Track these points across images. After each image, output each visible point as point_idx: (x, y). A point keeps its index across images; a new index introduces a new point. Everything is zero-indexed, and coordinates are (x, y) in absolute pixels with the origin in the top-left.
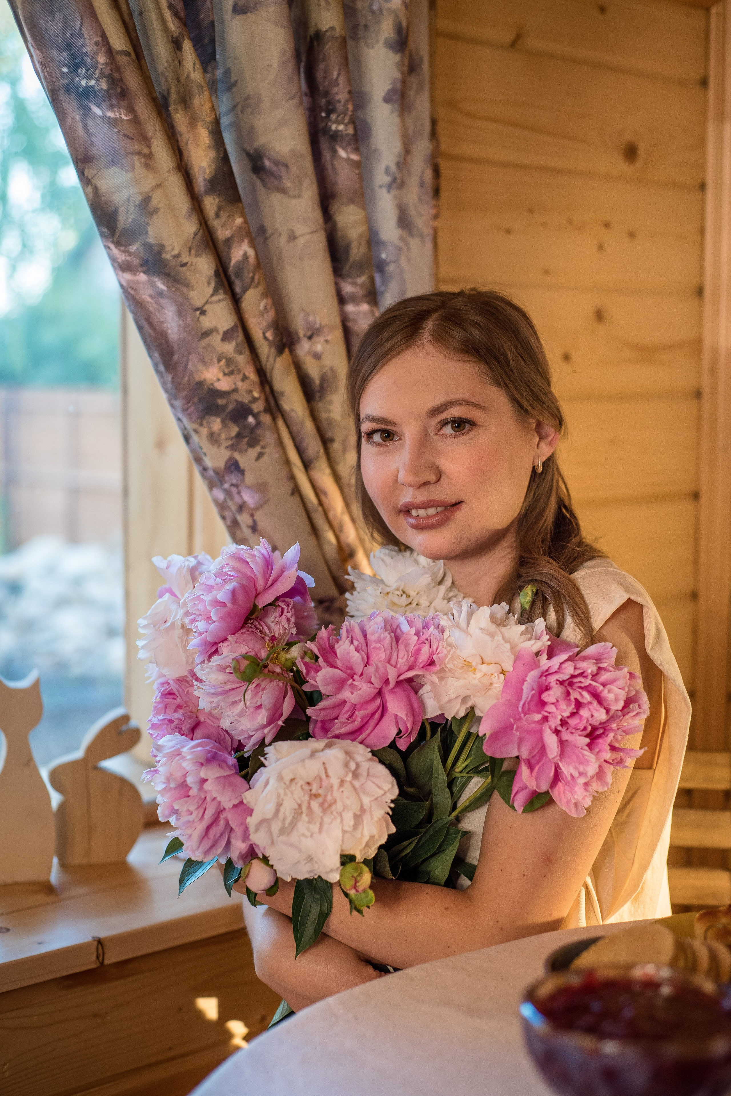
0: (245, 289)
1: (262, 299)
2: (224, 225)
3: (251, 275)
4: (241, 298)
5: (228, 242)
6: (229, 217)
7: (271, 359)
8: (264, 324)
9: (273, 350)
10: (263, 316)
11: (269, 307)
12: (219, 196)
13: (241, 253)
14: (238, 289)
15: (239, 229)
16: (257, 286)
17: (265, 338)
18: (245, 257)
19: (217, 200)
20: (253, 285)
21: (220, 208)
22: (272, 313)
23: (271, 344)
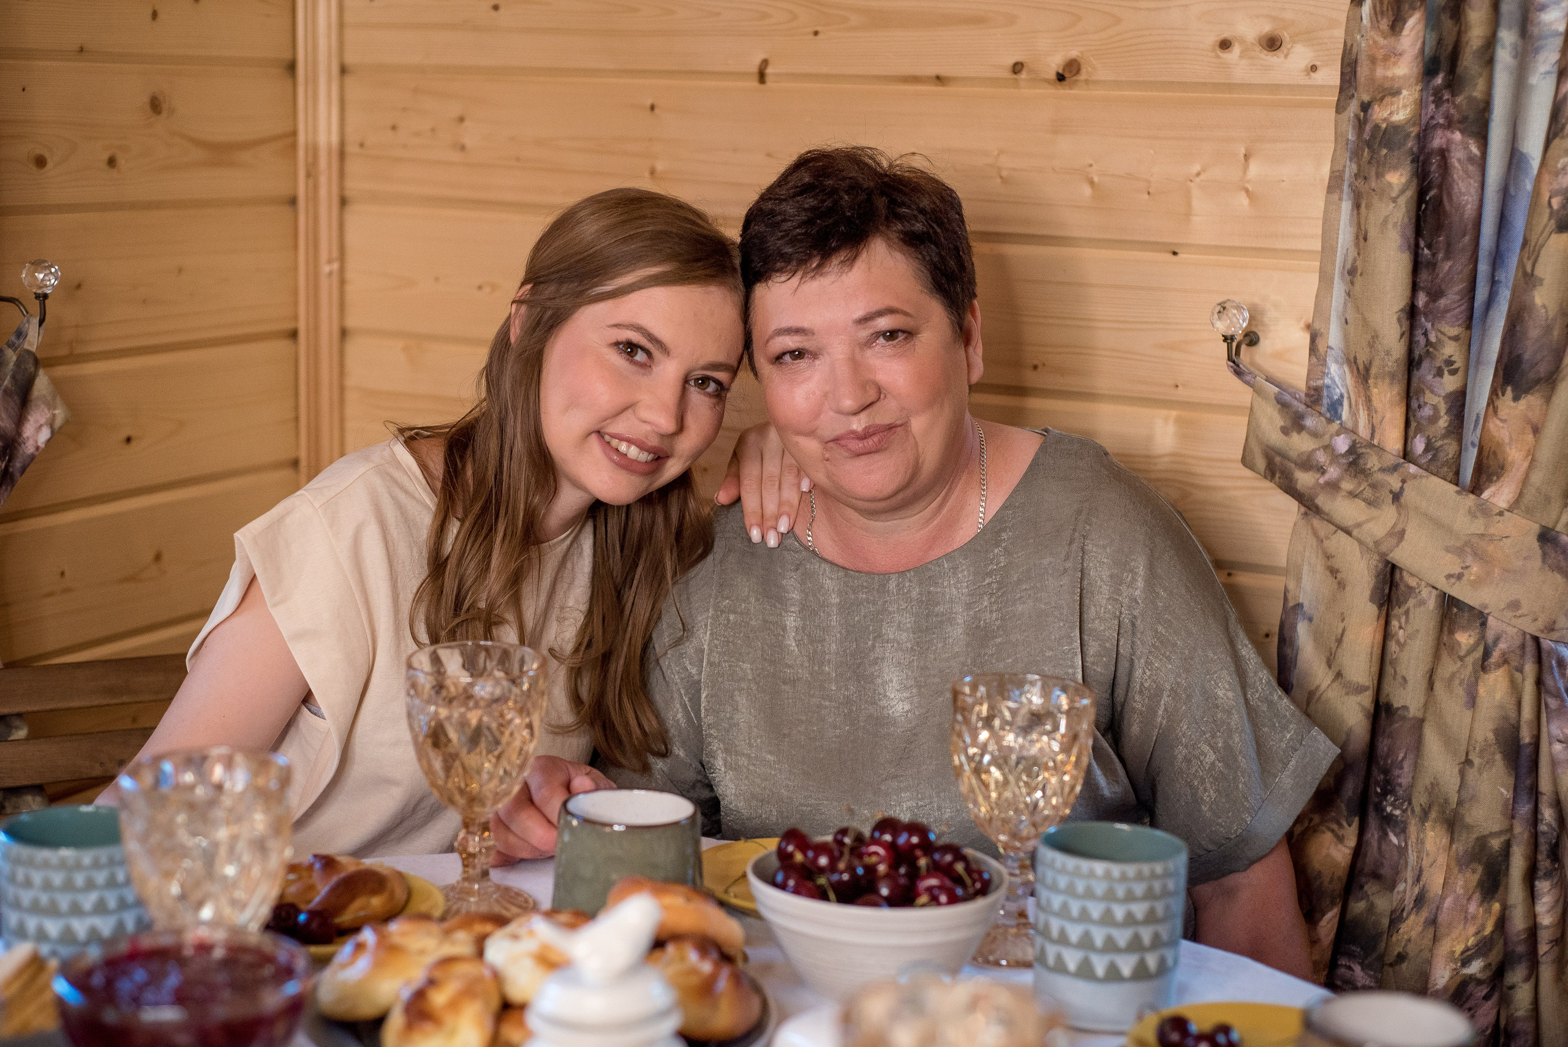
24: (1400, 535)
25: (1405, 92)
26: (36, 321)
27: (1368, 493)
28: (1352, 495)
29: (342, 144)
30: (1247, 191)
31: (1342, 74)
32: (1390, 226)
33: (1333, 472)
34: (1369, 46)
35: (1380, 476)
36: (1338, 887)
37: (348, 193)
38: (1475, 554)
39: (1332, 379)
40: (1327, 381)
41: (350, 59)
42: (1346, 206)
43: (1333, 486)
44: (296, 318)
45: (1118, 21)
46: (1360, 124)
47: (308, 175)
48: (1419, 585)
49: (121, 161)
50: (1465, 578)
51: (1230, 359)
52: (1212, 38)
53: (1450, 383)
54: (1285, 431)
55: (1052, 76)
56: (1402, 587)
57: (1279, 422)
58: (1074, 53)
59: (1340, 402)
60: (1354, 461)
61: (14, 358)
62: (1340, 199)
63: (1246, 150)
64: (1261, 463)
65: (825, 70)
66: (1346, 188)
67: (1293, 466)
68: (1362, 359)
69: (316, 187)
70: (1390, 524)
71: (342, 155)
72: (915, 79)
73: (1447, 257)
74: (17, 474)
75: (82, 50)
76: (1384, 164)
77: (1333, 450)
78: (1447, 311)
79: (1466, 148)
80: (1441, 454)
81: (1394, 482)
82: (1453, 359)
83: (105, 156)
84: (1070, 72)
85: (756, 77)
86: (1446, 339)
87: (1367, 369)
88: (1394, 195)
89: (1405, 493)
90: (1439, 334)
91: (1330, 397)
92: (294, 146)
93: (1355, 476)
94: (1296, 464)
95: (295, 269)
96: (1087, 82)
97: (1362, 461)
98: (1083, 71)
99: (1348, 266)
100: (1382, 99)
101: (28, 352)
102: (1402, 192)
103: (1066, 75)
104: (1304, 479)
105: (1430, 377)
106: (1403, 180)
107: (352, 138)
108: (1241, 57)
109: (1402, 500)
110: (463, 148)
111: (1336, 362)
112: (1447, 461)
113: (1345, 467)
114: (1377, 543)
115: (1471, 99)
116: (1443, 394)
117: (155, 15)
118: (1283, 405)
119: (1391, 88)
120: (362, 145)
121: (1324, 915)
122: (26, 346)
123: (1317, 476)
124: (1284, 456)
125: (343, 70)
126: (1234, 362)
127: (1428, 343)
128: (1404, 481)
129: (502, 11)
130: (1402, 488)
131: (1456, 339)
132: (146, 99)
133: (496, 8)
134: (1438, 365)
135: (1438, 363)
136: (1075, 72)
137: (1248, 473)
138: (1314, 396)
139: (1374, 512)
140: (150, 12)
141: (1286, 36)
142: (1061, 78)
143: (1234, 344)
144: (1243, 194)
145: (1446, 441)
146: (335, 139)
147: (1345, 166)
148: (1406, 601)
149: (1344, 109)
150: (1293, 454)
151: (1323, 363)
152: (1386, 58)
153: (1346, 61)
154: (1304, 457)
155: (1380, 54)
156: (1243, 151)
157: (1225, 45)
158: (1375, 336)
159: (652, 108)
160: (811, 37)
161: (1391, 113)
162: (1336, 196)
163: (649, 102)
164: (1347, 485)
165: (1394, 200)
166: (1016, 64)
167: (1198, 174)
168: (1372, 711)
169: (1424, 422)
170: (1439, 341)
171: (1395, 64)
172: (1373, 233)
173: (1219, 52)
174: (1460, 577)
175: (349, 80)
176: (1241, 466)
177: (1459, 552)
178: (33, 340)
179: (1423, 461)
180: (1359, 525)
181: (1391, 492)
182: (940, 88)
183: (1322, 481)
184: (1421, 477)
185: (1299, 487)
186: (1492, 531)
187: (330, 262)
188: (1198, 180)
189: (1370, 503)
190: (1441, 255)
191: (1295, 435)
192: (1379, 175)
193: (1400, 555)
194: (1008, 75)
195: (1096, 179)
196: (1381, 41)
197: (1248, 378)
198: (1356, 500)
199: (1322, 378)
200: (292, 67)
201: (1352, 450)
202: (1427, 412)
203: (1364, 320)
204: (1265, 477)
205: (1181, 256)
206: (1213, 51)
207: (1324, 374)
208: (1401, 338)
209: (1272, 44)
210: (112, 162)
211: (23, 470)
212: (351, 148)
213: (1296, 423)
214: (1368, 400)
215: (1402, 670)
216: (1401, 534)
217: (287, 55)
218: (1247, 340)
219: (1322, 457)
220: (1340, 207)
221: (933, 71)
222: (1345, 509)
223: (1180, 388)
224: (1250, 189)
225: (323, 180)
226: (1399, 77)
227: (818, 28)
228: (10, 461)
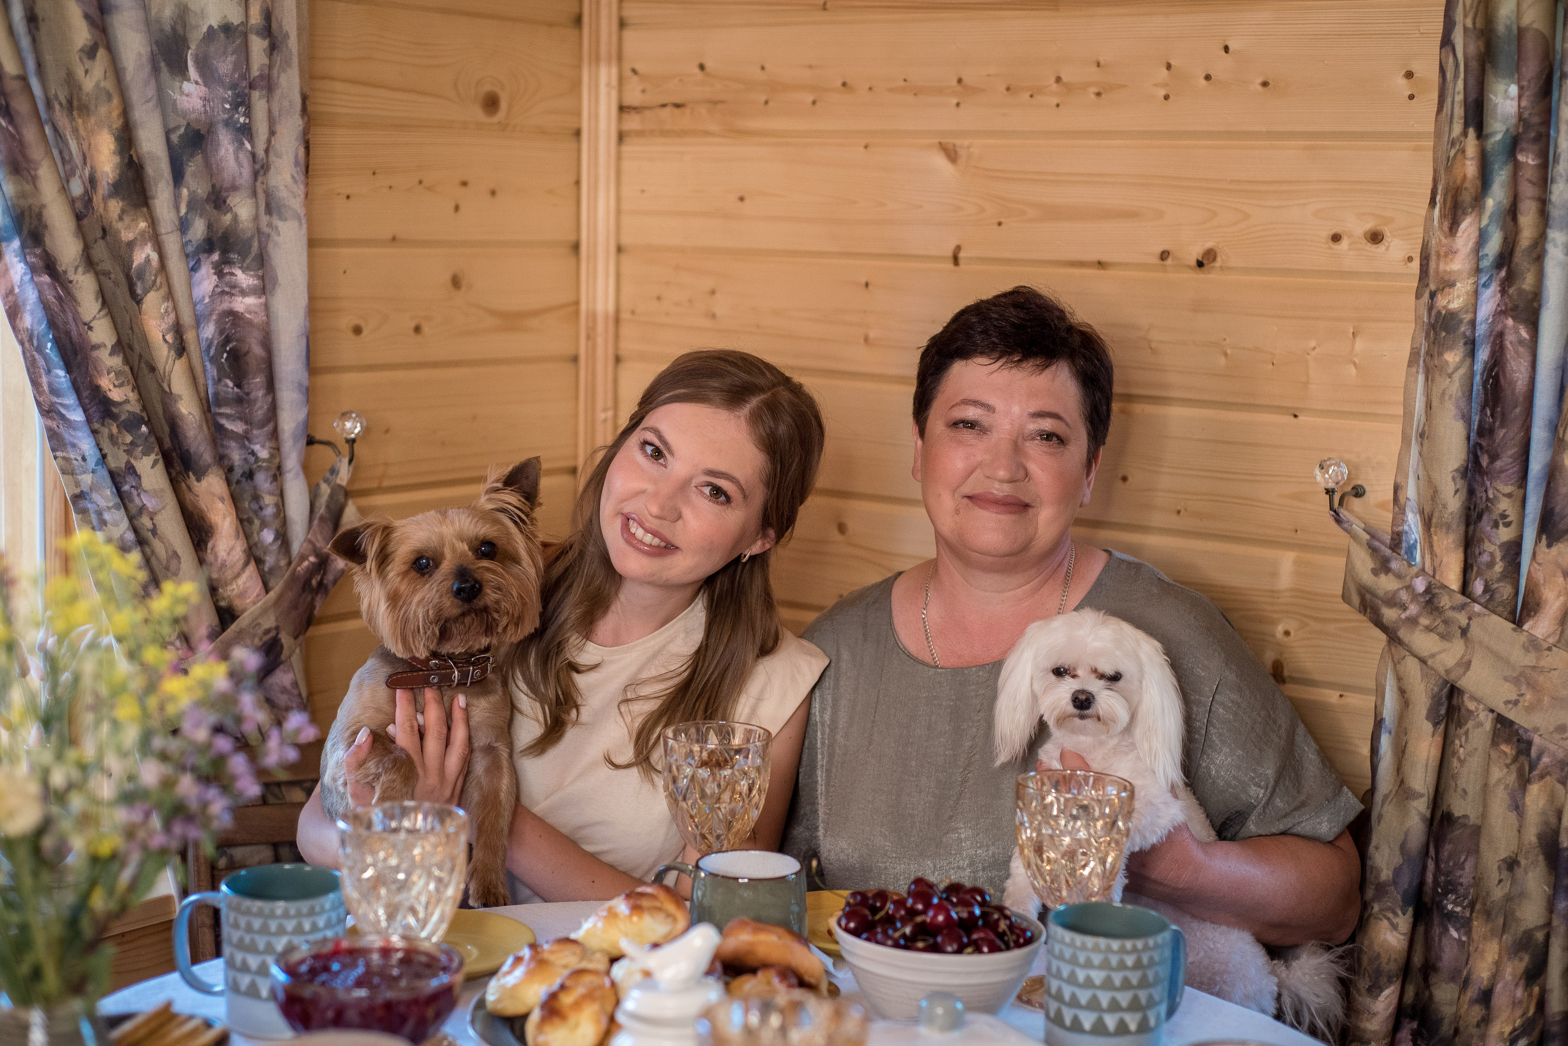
0: (146, 292)
1: (164, 302)
2: (128, 228)
3: (153, 278)
4: (142, 299)
5: (131, 245)
6: (133, 220)
7: (170, 362)
8: (164, 326)
9: (172, 353)
10: (163, 319)
11: (170, 310)
12: (123, 199)
13: (144, 256)
14: (139, 291)
15: (142, 233)
16: (158, 289)
17: (165, 340)
18: (148, 260)
19: (121, 204)
20: (155, 288)
21: (123, 211)
22: (173, 316)
23: (170, 346)
24: (1466, 665)
25: (1458, 285)
26: (346, 460)
27: (1441, 628)
28: (1429, 629)
29: (618, 311)
30: (1355, 364)
31: (1421, 265)
32: (1447, 398)
33: (1413, 609)
34: (1437, 243)
35: (1450, 614)
36: (1393, 967)
37: (622, 353)
38: (1528, 684)
39: (1409, 526)
40: (1406, 528)
41: (625, 240)
42: (1421, 378)
43: (1413, 621)
44: (575, 457)
45: (1247, 217)
46: (1430, 309)
47: (588, 338)
48: (1477, 709)
49: (426, 329)
50: (1520, 704)
51: (1331, 508)
52: (1326, 233)
53: (1505, 534)
54: (1375, 572)
55: (1194, 263)
56: (1463, 711)
57: (1370, 564)
58: (1209, 245)
59: (1414, 546)
60: (1430, 599)
61: (329, 491)
62: (1417, 372)
63: (1354, 328)
64: (1356, 600)
65: (1007, 255)
66: (1421, 363)
67: (1380, 602)
68: (1427, 510)
69: (594, 346)
70: (1459, 656)
71: (617, 320)
72: (1081, 264)
73: (1502, 426)
74: (330, 586)
75: (394, 239)
76: (1444, 344)
77: (1414, 590)
78: (1502, 472)
79: (1517, 332)
80: (1497, 596)
81: (1462, 619)
82: (1507, 513)
83: (412, 325)
84: (1208, 259)
85: (951, 260)
86: (1500, 496)
87: (1430, 519)
88: (1450, 371)
89: (1471, 629)
90: (1495, 491)
91: (1408, 542)
92: (577, 313)
93: (1431, 613)
94: (1383, 601)
95: (576, 416)
96: (1222, 268)
97: (1436, 600)
98: (1219, 259)
99: (1420, 430)
100: (1443, 289)
101: (340, 486)
102: (1457, 369)
103: (1205, 262)
104: (1390, 614)
105: (1488, 528)
106: (1457, 359)
107: (626, 305)
108: (1349, 249)
109: (1469, 635)
110: (714, 316)
111: (1412, 511)
112: (1502, 602)
113: (1423, 604)
114: (1447, 672)
115: (1521, 291)
116: (1498, 543)
117: (457, 208)
118: (1374, 551)
119: (1449, 281)
120: (633, 312)
121: (1382, 992)
122: (338, 481)
123: (1400, 612)
124: (1373, 594)
125: (619, 249)
126: (1335, 511)
127: (1488, 499)
128: (1470, 619)
129: (747, 201)
130: (1468, 624)
131: (1509, 495)
132: (447, 277)
133: (742, 199)
134: (1494, 518)
135: (1495, 516)
136: (1211, 259)
137: (1346, 606)
138: (1397, 541)
139: (1446, 645)
140: (453, 206)
141: (1387, 231)
142: (1200, 264)
143: (1337, 498)
144: (1353, 367)
145: (1500, 584)
146: (611, 307)
147: (1421, 345)
148: (1466, 723)
149: (1422, 295)
150: (1381, 593)
151: (1403, 511)
152: (1446, 255)
153: (1424, 255)
154: (1390, 596)
155: (1443, 251)
156: (1351, 330)
157: (1336, 238)
158: (1436, 492)
159: (867, 285)
160: (996, 227)
161: (1449, 302)
162: (1414, 370)
163: (863, 280)
164: (1424, 621)
165: (1450, 376)
166: (1163, 253)
167: (1314, 348)
168: (1428, 814)
169: (1483, 567)
170: (1495, 497)
171: (1452, 260)
172: (1435, 403)
173: (1331, 244)
174: (1516, 703)
175: (624, 258)
176: (1340, 600)
177: (1516, 681)
178: (343, 477)
179: (1483, 601)
180: (1433, 656)
181: (1460, 627)
182: (1102, 272)
183: (1403, 616)
184: (1484, 615)
185: (1384, 621)
186: (1542, 663)
187: (605, 410)
188: (1313, 353)
189: (1444, 637)
190: (1497, 424)
191: (1383, 576)
192: (1440, 354)
193: (1468, 682)
194: (1157, 261)
195: (1229, 352)
196: (1444, 241)
197: (1346, 525)
198: (1432, 634)
199: (1402, 525)
200: (576, 247)
201: (1428, 590)
202: (1485, 558)
203: (1429, 477)
204: (1360, 612)
205: (1300, 418)
206: (1327, 243)
207: (1404, 521)
208: (1455, 494)
209: (1375, 237)
210: (417, 329)
211: (335, 582)
212: (625, 316)
213: (1383, 566)
214: (1431, 546)
215: (1462, 782)
216: (1468, 665)
217: (572, 238)
218: (1354, 492)
219: (1404, 596)
220: (1417, 379)
221: (1093, 257)
222: (1423, 641)
223: (1299, 532)
224: (1357, 361)
225: (600, 341)
226: (1454, 272)
227: (1002, 220)
228: (324, 574)
